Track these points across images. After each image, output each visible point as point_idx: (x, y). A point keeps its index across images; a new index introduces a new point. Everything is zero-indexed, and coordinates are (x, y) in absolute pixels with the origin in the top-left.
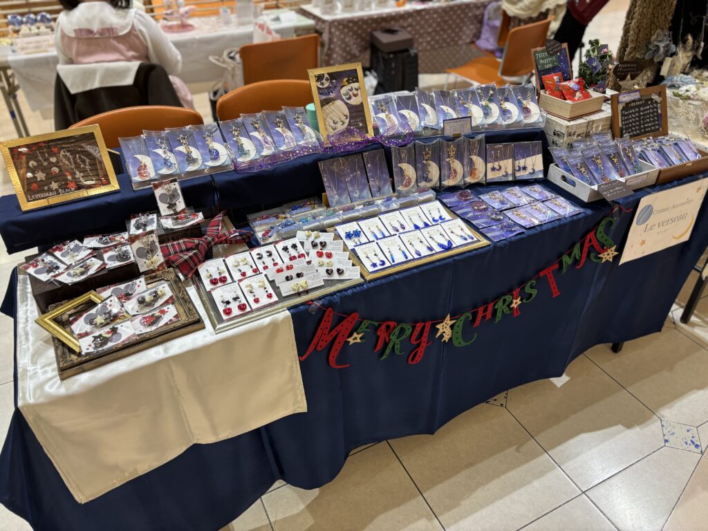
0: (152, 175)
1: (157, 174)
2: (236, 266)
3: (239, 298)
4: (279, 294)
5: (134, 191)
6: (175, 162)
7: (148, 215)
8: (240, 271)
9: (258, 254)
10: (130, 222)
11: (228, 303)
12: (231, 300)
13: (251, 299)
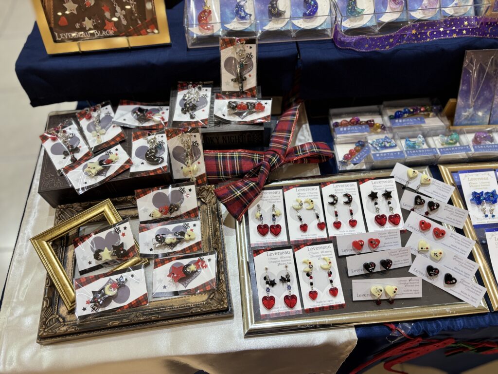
0: (217, 30)
1: (224, 28)
2: (297, 210)
3: (289, 280)
4: (348, 293)
5: (188, 50)
6: (252, 13)
7: (200, 89)
8: (301, 219)
9: (332, 196)
10: (176, 96)
11: (272, 283)
12: (277, 281)
13: (306, 289)
